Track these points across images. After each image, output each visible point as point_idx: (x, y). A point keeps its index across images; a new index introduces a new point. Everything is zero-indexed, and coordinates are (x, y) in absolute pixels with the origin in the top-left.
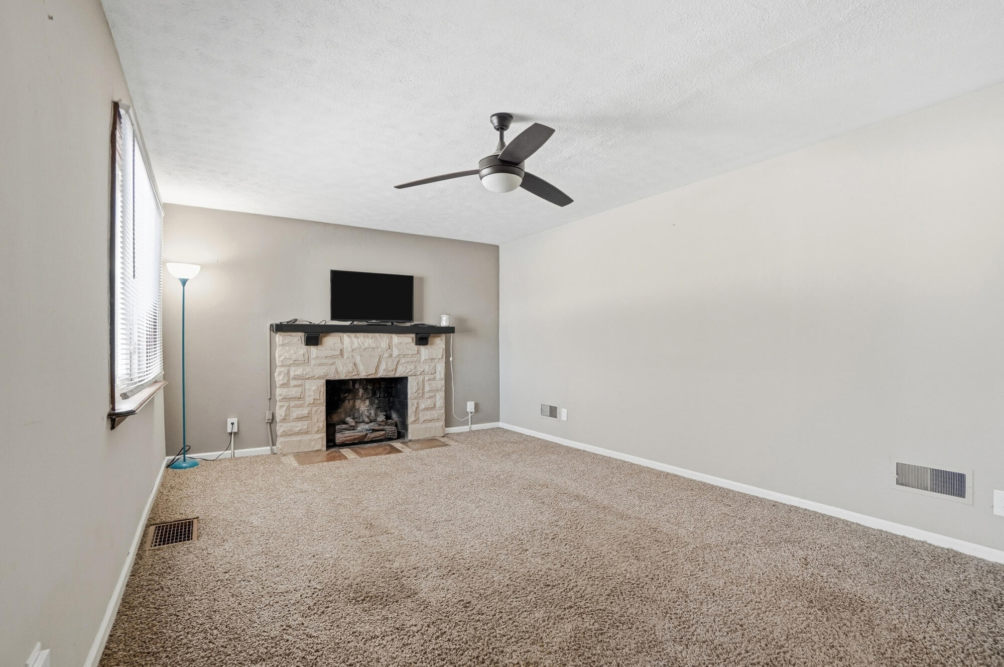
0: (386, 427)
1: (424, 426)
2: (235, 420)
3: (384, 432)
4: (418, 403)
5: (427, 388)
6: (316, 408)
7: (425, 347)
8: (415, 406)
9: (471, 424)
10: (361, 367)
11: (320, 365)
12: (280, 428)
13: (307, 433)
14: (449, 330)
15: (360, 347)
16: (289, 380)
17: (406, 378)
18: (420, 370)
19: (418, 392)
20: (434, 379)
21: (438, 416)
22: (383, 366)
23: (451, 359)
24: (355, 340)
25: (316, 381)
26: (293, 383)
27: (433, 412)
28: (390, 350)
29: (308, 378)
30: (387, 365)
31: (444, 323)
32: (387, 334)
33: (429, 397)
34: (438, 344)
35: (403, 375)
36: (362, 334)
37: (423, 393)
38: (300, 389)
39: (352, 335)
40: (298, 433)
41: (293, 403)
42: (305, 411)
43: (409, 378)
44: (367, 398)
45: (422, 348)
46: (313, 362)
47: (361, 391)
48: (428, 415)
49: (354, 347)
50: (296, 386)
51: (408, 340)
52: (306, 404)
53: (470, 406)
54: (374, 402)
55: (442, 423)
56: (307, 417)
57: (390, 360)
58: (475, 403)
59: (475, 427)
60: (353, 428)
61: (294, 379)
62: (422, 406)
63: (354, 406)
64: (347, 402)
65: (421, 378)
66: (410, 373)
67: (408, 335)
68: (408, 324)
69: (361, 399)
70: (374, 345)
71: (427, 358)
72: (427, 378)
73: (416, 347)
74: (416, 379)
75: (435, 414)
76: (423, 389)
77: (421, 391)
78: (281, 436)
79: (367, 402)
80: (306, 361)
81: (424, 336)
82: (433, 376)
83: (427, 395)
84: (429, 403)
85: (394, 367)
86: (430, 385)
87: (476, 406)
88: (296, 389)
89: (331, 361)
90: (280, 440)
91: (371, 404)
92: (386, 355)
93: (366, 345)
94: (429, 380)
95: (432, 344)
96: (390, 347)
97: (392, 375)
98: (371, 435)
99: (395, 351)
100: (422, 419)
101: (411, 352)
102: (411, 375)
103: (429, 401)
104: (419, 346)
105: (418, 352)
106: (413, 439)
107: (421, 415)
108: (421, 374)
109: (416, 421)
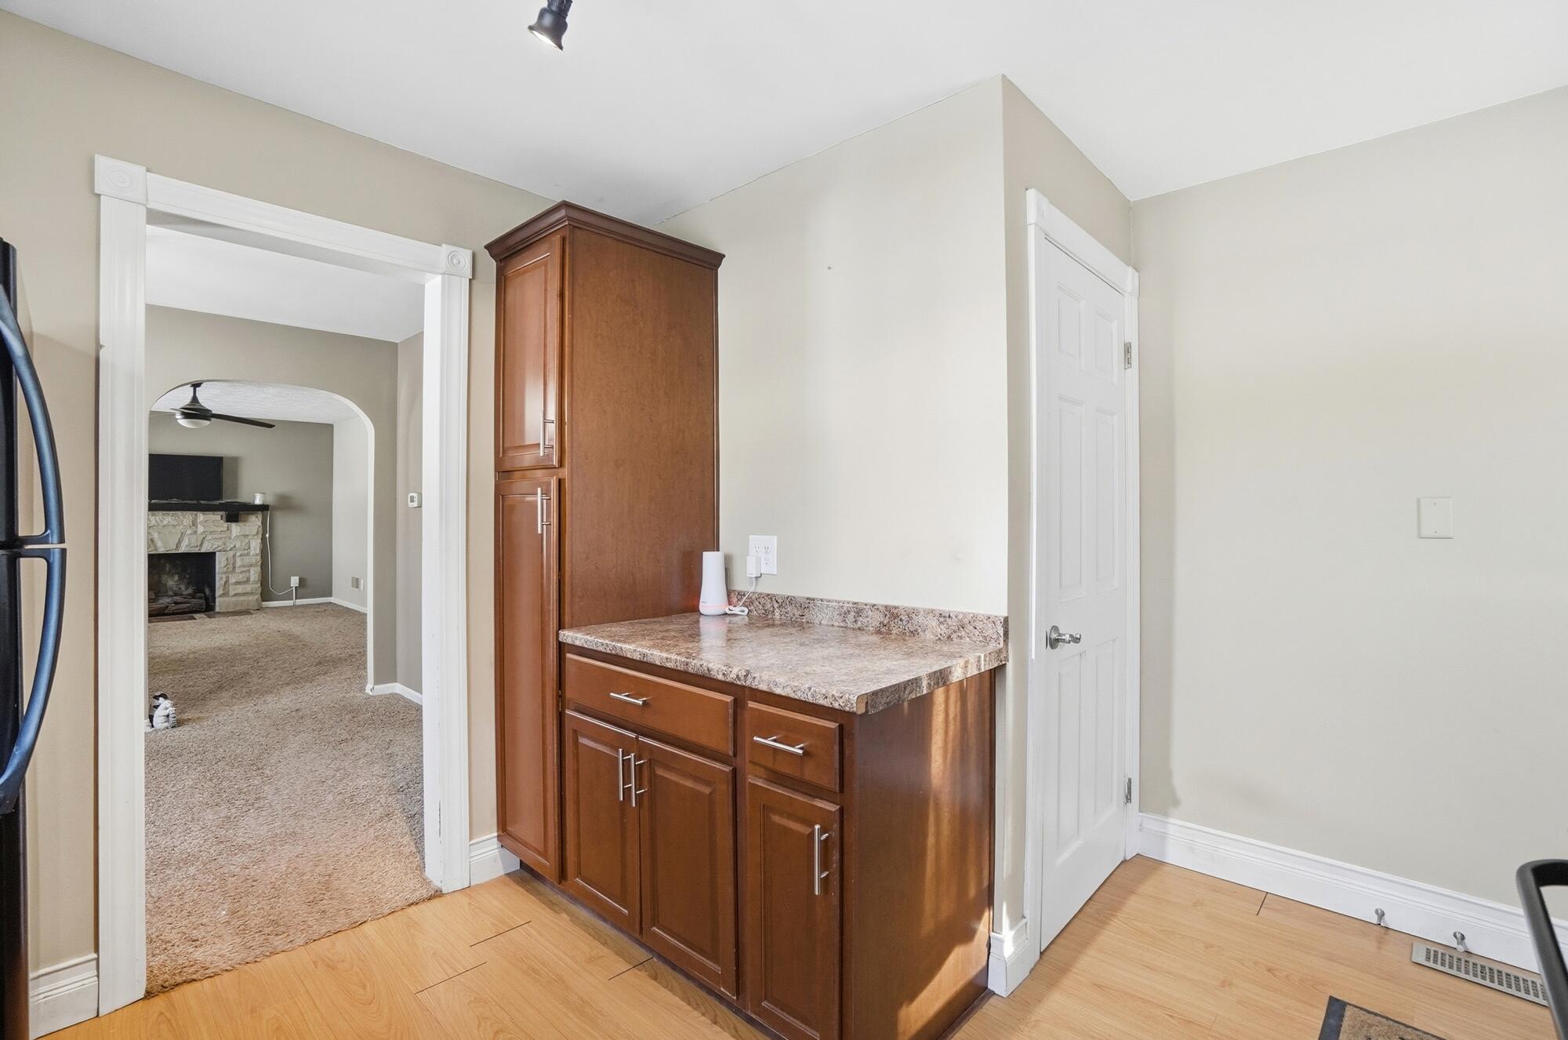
0: (192, 600)
1: (234, 599)
3: (190, 605)
4: (227, 577)
5: (239, 563)
7: (237, 524)
8: (224, 579)
9: (296, 599)
10: (159, 544)
14: (263, 508)
15: (158, 525)
17: (214, 553)
18: (230, 546)
19: (227, 566)
20: (248, 554)
21: (252, 590)
22: (185, 542)
23: (267, 535)
24: (153, 519)
27: (247, 586)
28: (194, 527)
30: (190, 541)
31: (258, 501)
32: (191, 512)
33: (241, 572)
34: (255, 522)
35: (211, 550)
36: (161, 513)
37: (234, 568)
43: (217, 554)
44: (176, 573)
45: (233, 525)
47: (168, 566)
48: (240, 589)
49: (152, 524)
51: (216, 518)
53: (295, 581)
54: (185, 577)
55: (258, 596)
57: (195, 536)
58: (300, 579)
59: (299, 602)
62: (232, 580)
63: (160, 581)
65: (231, 554)
66: (218, 549)
67: (216, 513)
68: (218, 502)
69: (168, 574)
70: (175, 523)
71: (239, 534)
72: (238, 554)
73: (226, 525)
74: (225, 554)
75: (248, 588)
76: (234, 563)
77: (231, 566)
79: (176, 578)
81: (236, 512)
82: (246, 552)
83: (237, 570)
84: (241, 577)
85: (199, 543)
86: (242, 560)
87: (301, 580)
91: (181, 579)
92: (189, 532)
93: (165, 523)
94: (241, 555)
95: (245, 521)
96: (194, 524)
97: (196, 550)
98: (173, 607)
99: (201, 529)
100: (232, 593)
101: (219, 529)
102: (220, 551)
103: (241, 576)
104: (229, 523)
105: (228, 528)
106: (221, 611)
107: (231, 588)
108: (231, 550)
109: (225, 594)
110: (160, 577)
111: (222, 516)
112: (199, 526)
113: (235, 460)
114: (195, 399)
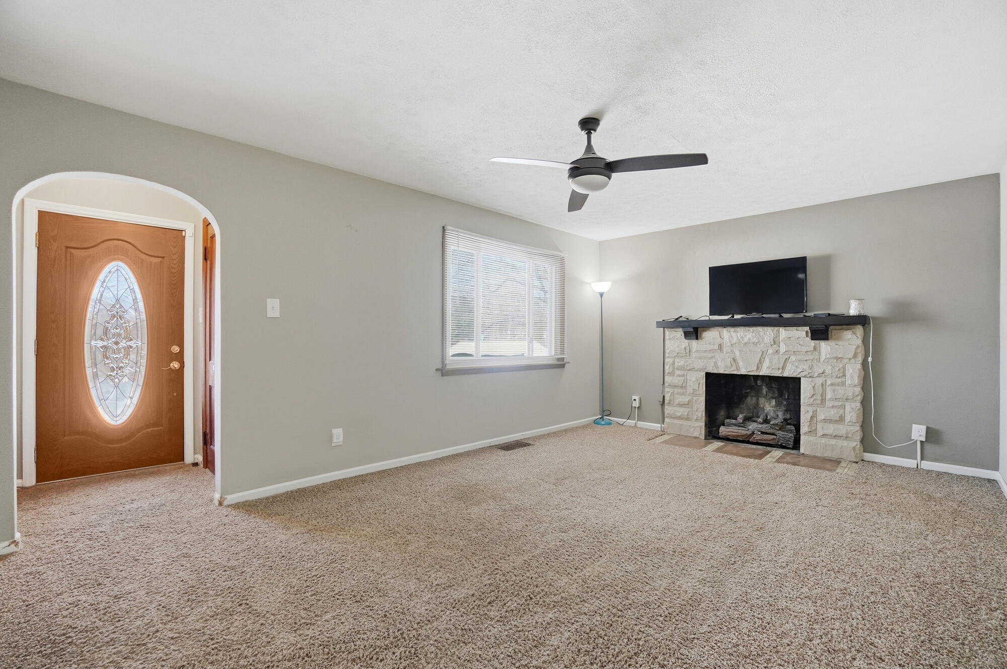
0: (779, 432)
1: (823, 440)
2: (637, 398)
3: (775, 437)
4: (815, 412)
5: (829, 395)
6: (697, 398)
7: (826, 342)
8: (810, 414)
9: (922, 459)
10: (741, 363)
11: (700, 358)
12: (668, 410)
13: (688, 419)
14: (862, 320)
15: (740, 342)
16: (674, 370)
17: (799, 379)
18: (817, 371)
19: (814, 397)
20: (843, 384)
21: (847, 433)
22: (766, 363)
23: (870, 359)
24: (734, 335)
25: (696, 373)
26: (678, 372)
27: (841, 427)
28: (775, 346)
29: (689, 370)
30: (771, 362)
31: (853, 312)
32: (772, 328)
33: (833, 407)
34: (852, 339)
35: (794, 375)
36: (743, 329)
37: (823, 400)
38: (683, 378)
39: (732, 329)
40: (680, 418)
41: (677, 390)
42: (686, 399)
43: (802, 380)
45: (823, 344)
46: (694, 355)
47: (765, 390)
48: (831, 429)
49: (734, 342)
50: (679, 376)
51: (801, 333)
52: (688, 393)
53: (918, 432)
55: (855, 443)
56: (688, 404)
57: (776, 357)
58: (928, 428)
59: (927, 465)
60: (742, 425)
61: (678, 369)
62: (821, 416)
63: (757, 404)
64: (749, 398)
65: (819, 381)
66: (804, 374)
67: (800, 328)
68: (801, 315)
69: (765, 397)
70: (756, 340)
71: (828, 356)
72: (829, 382)
73: (813, 343)
74: (812, 381)
75: (842, 429)
76: (823, 395)
77: (819, 397)
78: (667, 417)
80: (688, 354)
81: (825, 327)
82: (840, 380)
83: (829, 404)
84: (833, 414)
85: (782, 366)
86: (834, 391)
87: (929, 431)
88: (679, 378)
89: (710, 355)
90: (666, 420)
92: (770, 351)
93: (746, 340)
94: (832, 384)
95: (838, 339)
96: (775, 342)
97: (777, 374)
98: (758, 437)
99: (783, 348)
100: (820, 432)
101: (804, 349)
102: (805, 377)
103: (833, 412)
104: (817, 342)
105: (815, 349)
106: (806, 453)
107: (819, 426)
108: (819, 376)
109: (813, 432)
111: (807, 332)
112: (781, 344)
113: (826, 261)
114: (589, 148)
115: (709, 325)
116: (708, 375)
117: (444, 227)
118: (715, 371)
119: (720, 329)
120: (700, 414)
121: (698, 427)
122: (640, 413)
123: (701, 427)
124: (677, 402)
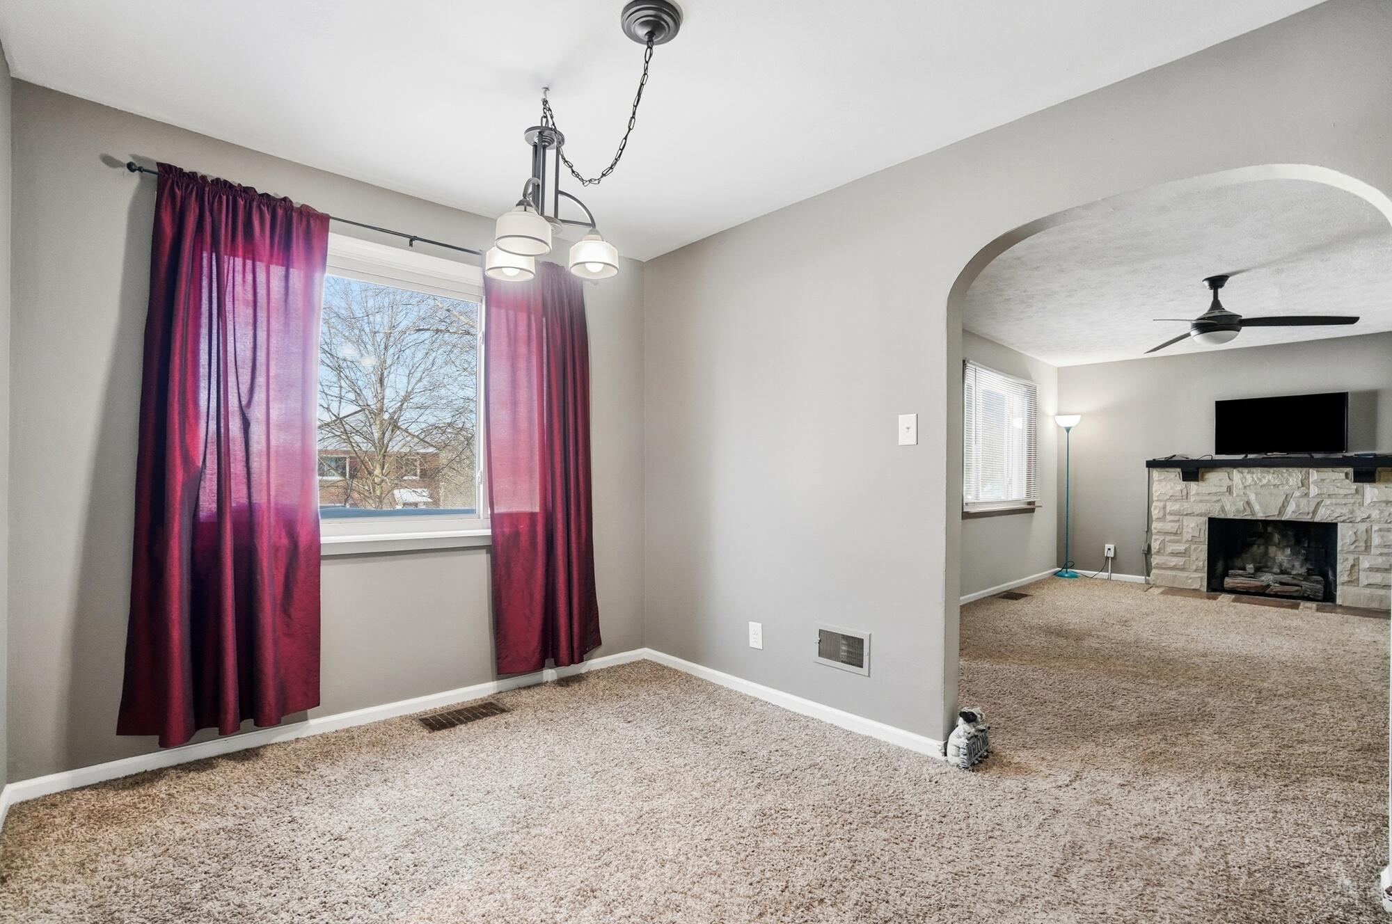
0: (1303, 583)
1: (1368, 591)
2: (1112, 547)
3: (1300, 588)
4: (1357, 560)
5: (1376, 540)
6: (1196, 546)
7: (1374, 485)
8: (1351, 562)
10: (1257, 508)
11: (1201, 501)
12: (1155, 560)
13: (1183, 569)
15: (1255, 484)
16: (1165, 515)
17: (1336, 524)
18: (1360, 515)
19: (1356, 544)
22: (1292, 508)
24: (1249, 477)
25: (1195, 518)
26: (1169, 518)
28: (1304, 488)
29: (1187, 515)
30: (1298, 505)
32: (1300, 469)
33: (1381, 554)
35: (1329, 520)
36: (1259, 469)
37: (1368, 548)
38: (1177, 524)
39: (1245, 470)
40: (1174, 568)
41: (1168, 538)
42: (1182, 548)
43: (1339, 525)
44: (1287, 546)
45: (1367, 487)
46: (1192, 499)
47: (1276, 537)
48: (1378, 578)
49: (1247, 484)
50: (1172, 521)
51: (1338, 475)
52: (1184, 540)
54: (1299, 552)
56: (1185, 553)
57: (1304, 501)
60: (1253, 576)
61: (1171, 514)
62: (1365, 563)
63: (1266, 553)
64: (1255, 548)
65: (1362, 527)
66: (1341, 519)
67: (1338, 469)
68: (1340, 456)
69: (1277, 545)
70: (1277, 482)
71: (1375, 500)
72: (1375, 528)
73: (1354, 486)
74: (1352, 527)
76: (1368, 541)
77: (1363, 544)
78: (1156, 568)
79: (1288, 551)
80: (1185, 497)
81: (1371, 469)
82: (1388, 526)
83: (1374, 551)
84: (1381, 562)
85: (1311, 509)
86: (1382, 537)
88: (1172, 524)
89: (1216, 498)
90: (1154, 571)
91: (1293, 553)
92: (1297, 494)
93: (1265, 481)
94: (1380, 530)
95: (1389, 481)
96: (1304, 484)
97: (1307, 518)
98: (1277, 588)
99: (1314, 490)
100: (1364, 580)
101: (1342, 492)
102: (1344, 521)
103: (1380, 560)
104: (1359, 484)
105: (1357, 491)
106: (1345, 604)
107: (1362, 576)
108: (1363, 520)
109: (1353, 582)
110: (1267, 549)
111: (1347, 475)
112: (1312, 487)
113: (1372, 397)
114: (1216, 304)
115: (1212, 465)
116: (1212, 521)
117: (964, 361)
118: (1222, 516)
119: (1229, 470)
120: (1202, 563)
121: (1198, 577)
122: (1114, 564)
123: (1202, 578)
124: (1169, 550)
